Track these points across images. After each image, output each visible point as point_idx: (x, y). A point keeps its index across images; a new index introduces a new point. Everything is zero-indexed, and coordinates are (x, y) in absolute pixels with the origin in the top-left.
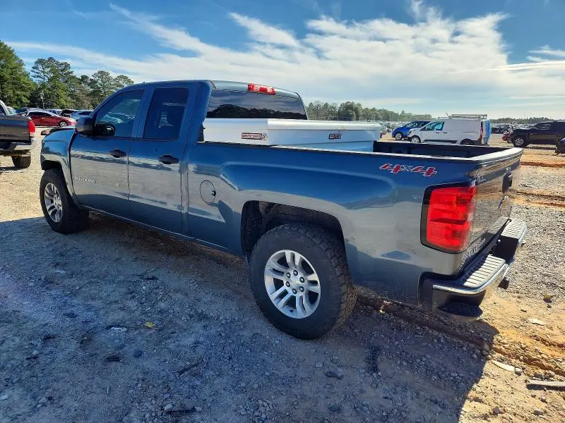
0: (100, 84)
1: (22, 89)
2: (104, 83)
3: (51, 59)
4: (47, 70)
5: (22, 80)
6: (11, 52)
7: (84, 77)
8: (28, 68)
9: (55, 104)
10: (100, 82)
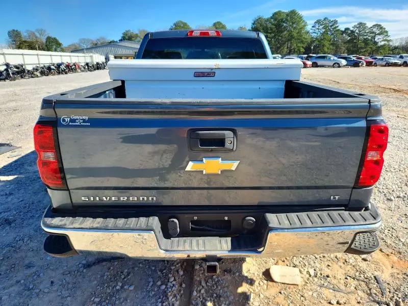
0: (357, 33)
1: (302, 42)
2: (360, 32)
3: (325, 19)
4: (321, 27)
5: (303, 36)
6: (301, 18)
7: (347, 29)
8: (309, 28)
9: (320, 51)
10: (357, 31)
